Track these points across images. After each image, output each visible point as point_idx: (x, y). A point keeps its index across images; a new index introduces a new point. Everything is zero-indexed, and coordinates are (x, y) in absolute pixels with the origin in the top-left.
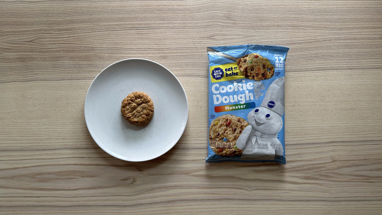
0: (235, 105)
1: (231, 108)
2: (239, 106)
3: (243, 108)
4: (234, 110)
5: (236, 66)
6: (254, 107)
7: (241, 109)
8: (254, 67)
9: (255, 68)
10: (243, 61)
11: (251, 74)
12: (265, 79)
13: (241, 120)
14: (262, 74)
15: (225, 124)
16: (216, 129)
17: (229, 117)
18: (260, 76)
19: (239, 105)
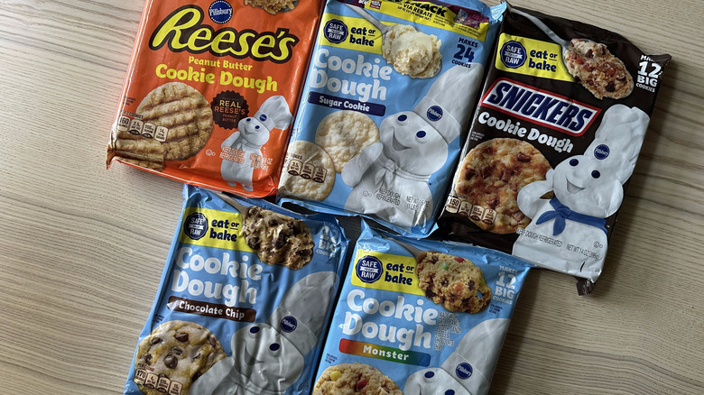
0: (387, 349)
1: (375, 352)
2: (394, 354)
3: (402, 361)
4: (382, 357)
5: (413, 265)
6: (427, 365)
7: (397, 360)
8: (450, 279)
9: (451, 283)
10: (430, 259)
11: (440, 291)
12: (467, 312)
13: (389, 385)
14: (464, 300)
15: (352, 384)
16: (330, 389)
17: (366, 370)
18: (458, 303)
19: (395, 350)
